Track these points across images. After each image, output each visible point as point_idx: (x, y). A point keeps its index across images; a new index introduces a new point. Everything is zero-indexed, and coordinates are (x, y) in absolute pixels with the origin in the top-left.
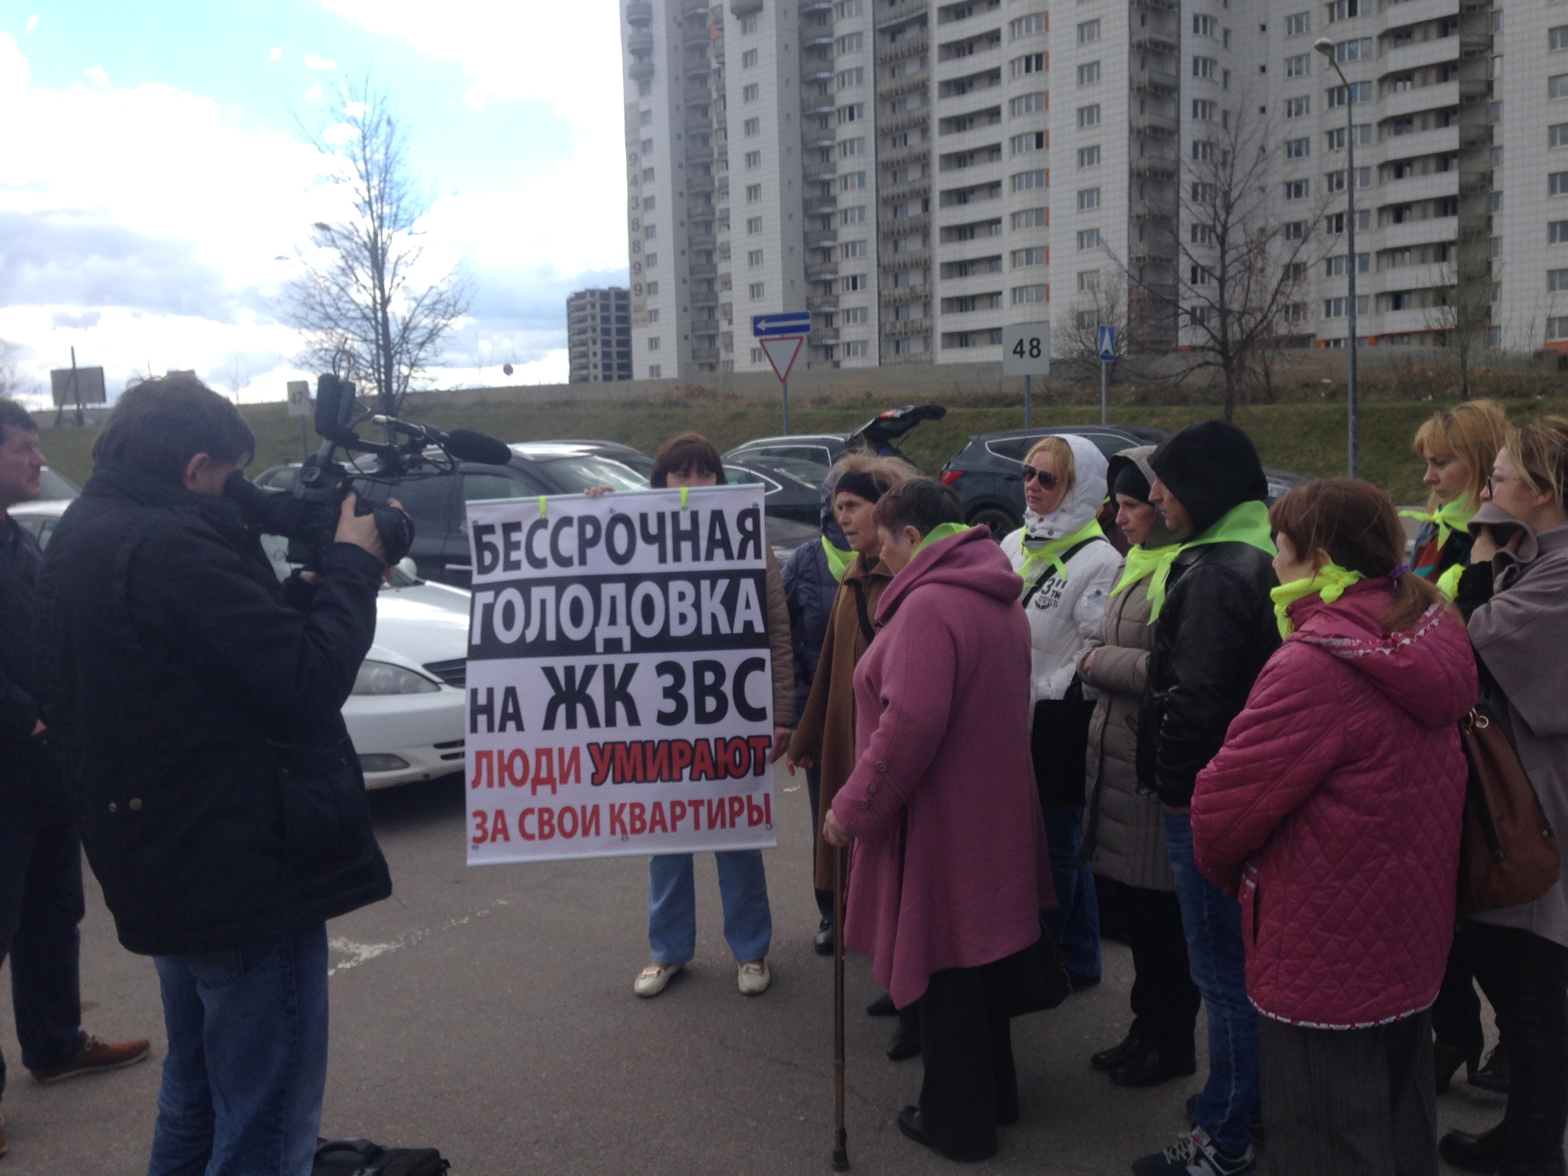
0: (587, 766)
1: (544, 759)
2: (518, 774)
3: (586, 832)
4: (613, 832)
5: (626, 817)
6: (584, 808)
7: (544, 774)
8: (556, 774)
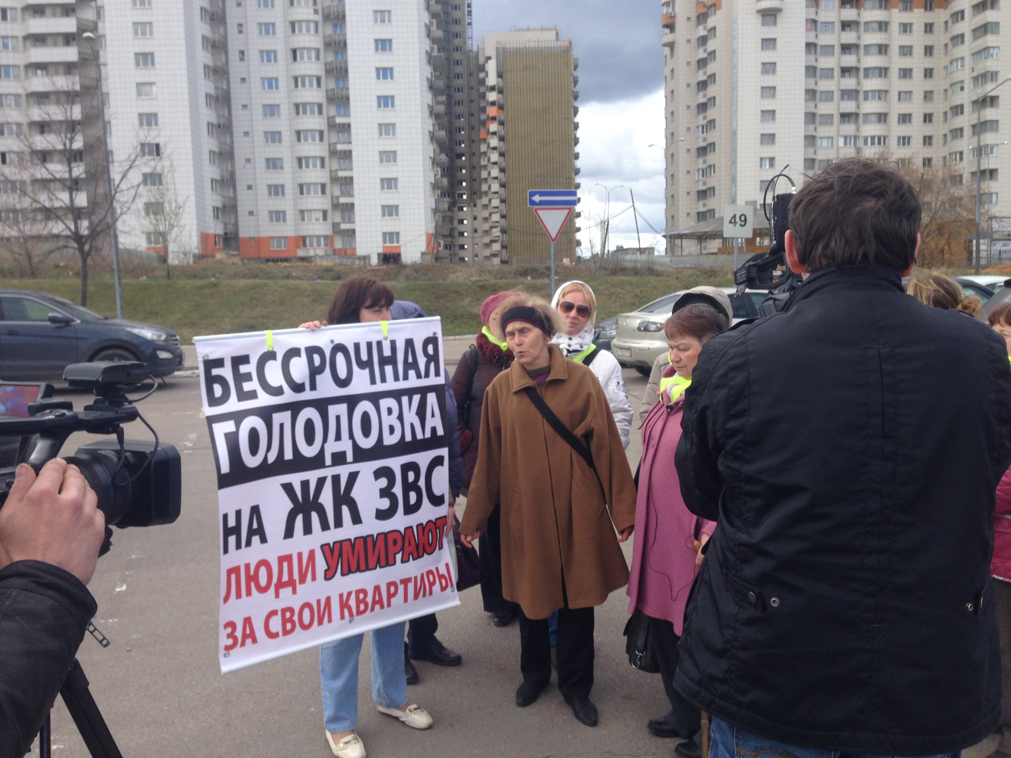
0: (321, 564)
1: (285, 565)
2: (263, 581)
3: (320, 623)
4: (342, 617)
5: (352, 602)
6: (319, 602)
7: (285, 578)
8: (296, 576)
